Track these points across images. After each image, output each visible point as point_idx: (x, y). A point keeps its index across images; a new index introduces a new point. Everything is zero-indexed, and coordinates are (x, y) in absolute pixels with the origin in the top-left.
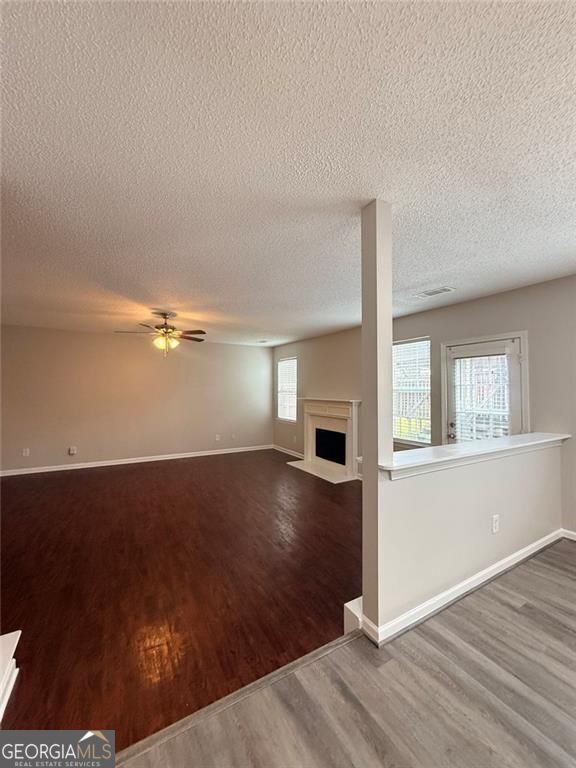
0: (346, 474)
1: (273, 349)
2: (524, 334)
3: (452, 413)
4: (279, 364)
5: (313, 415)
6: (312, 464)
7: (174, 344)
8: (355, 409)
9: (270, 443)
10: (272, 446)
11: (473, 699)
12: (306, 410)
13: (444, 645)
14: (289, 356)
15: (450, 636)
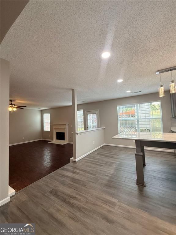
0: (65, 142)
1: (42, 111)
2: (99, 110)
3: (88, 125)
4: (44, 115)
5: (55, 129)
6: (55, 141)
7: (15, 109)
8: (67, 126)
9: (41, 138)
10: (41, 139)
11: (89, 163)
12: (53, 128)
13: (86, 159)
14: (47, 113)
15: (87, 158)
